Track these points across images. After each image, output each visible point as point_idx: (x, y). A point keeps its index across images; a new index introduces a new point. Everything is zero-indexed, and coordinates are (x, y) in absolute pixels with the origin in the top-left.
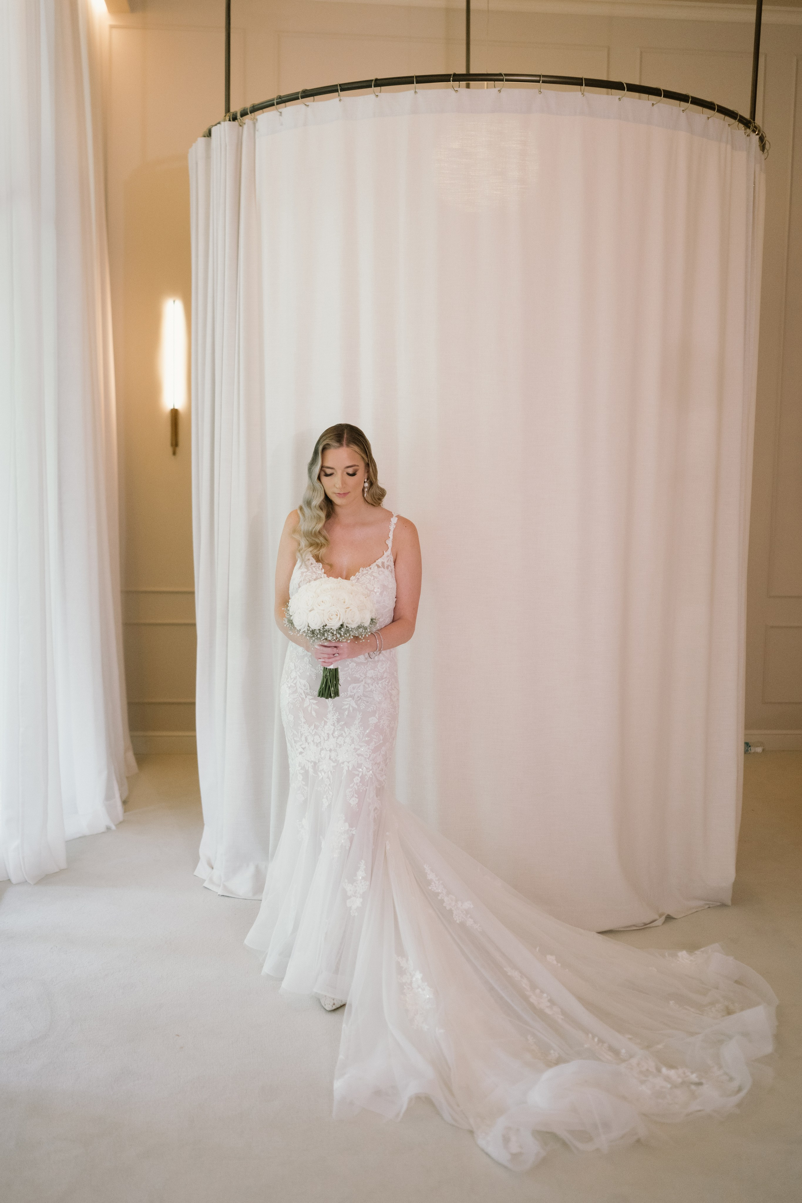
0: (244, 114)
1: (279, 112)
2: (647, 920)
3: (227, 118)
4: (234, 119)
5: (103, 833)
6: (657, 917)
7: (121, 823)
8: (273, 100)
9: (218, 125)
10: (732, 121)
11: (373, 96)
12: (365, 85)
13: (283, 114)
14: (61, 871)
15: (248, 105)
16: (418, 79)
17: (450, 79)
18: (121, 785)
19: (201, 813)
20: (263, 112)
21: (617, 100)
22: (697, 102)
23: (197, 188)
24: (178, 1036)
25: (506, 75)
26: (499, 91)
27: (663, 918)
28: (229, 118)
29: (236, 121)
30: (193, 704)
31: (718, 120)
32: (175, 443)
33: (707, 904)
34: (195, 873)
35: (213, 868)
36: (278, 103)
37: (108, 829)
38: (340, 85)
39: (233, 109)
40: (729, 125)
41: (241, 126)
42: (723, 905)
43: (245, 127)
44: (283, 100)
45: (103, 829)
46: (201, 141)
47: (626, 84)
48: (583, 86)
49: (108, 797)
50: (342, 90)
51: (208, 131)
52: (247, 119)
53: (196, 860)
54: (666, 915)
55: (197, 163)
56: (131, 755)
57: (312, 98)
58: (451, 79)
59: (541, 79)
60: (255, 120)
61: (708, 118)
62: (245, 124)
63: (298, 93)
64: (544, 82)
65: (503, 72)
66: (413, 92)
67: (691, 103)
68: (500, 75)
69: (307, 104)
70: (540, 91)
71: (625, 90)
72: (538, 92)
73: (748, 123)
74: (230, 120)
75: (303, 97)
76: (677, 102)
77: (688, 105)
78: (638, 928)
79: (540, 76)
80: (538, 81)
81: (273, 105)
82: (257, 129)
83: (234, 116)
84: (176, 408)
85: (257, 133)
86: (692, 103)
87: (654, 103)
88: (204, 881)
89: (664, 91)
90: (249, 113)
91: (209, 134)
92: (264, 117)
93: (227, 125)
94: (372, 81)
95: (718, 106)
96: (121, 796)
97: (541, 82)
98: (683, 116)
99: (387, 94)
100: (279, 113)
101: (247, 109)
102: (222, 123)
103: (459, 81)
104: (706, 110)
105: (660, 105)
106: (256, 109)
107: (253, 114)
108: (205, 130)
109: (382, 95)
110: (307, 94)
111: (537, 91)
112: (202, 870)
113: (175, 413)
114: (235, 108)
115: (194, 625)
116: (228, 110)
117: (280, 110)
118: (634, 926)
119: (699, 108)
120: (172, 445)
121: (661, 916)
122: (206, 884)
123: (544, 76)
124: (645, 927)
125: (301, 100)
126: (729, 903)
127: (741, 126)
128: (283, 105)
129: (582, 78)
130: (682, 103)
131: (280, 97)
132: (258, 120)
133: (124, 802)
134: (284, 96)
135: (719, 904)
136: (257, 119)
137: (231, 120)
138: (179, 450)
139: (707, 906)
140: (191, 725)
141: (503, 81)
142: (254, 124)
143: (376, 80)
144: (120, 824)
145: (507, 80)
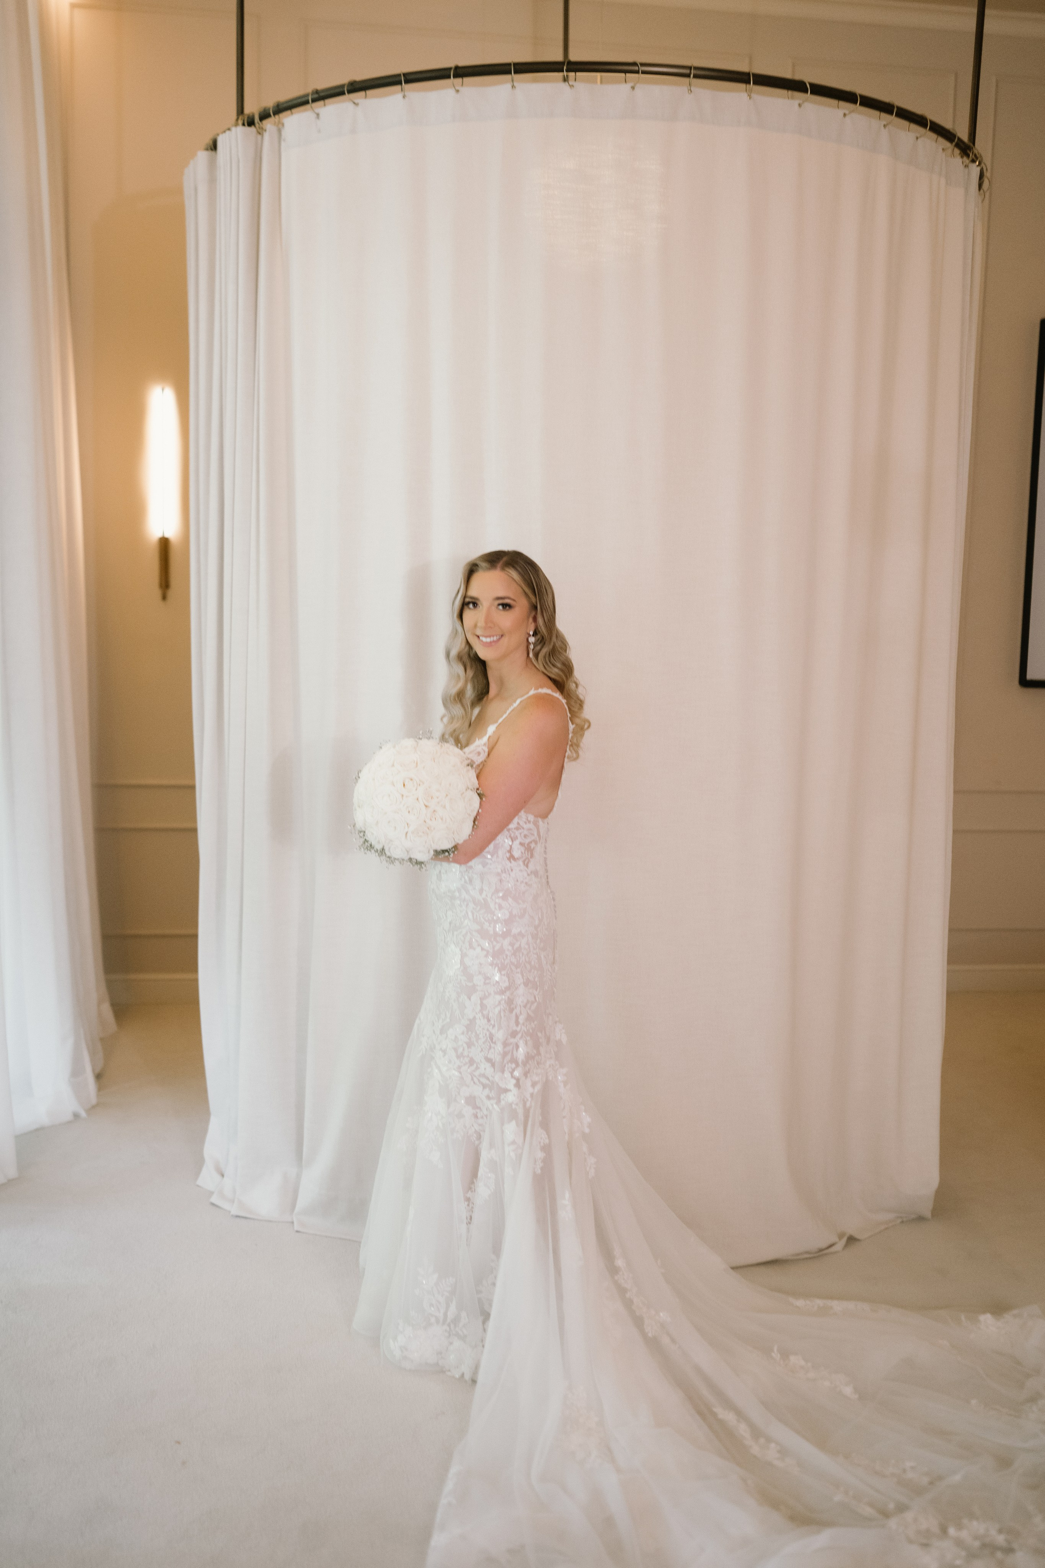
0: (264, 116)
1: (316, 113)
2: (824, 1245)
3: (240, 122)
4: (251, 123)
5: (69, 1122)
6: (835, 1239)
7: (93, 1107)
8: (307, 95)
9: (228, 132)
10: (947, 144)
11: (451, 92)
12: (440, 74)
13: (321, 115)
14: (10, 1182)
15: (270, 103)
16: (517, 67)
17: (563, 68)
18: (93, 1054)
19: (205, 1091)
20: (292, 114)
21: (797, 106)
22: (905, 115)
23: (197, 224)
24: (179, 1443)
25: (643, 65)
26: (633, 88)
27: (845, 1239)
28: (242, 121)
29: (253, 127)
30: (195, 936)
31: (930, 143)
32: (165, 584)
33: (901, 1217)
34: (199, 1182)
35: (223, 1176)
36: (314, 101)
37: (76, 1116)
38: (404, 75)
39: (248, 110)
40: (943, 149)
41: (260, 133)
42: (921, 1219)
43: (266, 136)
44: (323, 96)
45: (70, 1117)
46: (203, 156)
47: (810, 84)
48: (750, 83)
49: (76, 1072)
50: (407, 82)
51: (211, 142)
52: (268, 124)
53: (200, 1162)
54: (847, 1235)
55: (196, 189)
56: (107, 1008)
57: (362, 93)
58: (565, 68)
59: (692, 71)
60: (280, 126)
61: (917, 138)
62: (265, 130)
63: (343, 86)
64: (696, 76)
65: (639, 60)
66: (509, 86)
67: (896, 115)
68: (635, 64)
69: (356, 101)
70: (690, 90)
71: (807, 92)
72: (687, 90)
73: (966, 149)
74: (244, 125)
75: (350, 92)
76: (876, 113)
77: (893, 118)
78: (811, 1256)
79: (690, 68)
80: (688, 76)
81: (307, 102)
82: (283, 137)
83: (250, 120)
84: (167, 535)
85: (283, 144)
86: (898, 115)
87: (847, 112)
88: (212, 1193)
89: (861, 96)
90: (272, 114)
91: (214, 146)
92: (293, 121)
93: (240, 132)
94: (450, 69)
95: (932, 122)
96: (93, 1070)
97: (692, 76)
98: (884, 133)
99: (472, 88)
100: (316, 115)
101: (269, 109)
102: (233, 129)
103: (576, 71)
104: (914, 126)
105: (854, 115)
106: (281, 109)
107: (277, 116)
108: (208, 140)
109: (464, 90)
110: (357, 87)
111: (685, 89)
112: (207, 1179)
113: (164, 543)
114: (250, 108)
115: (194, 830)
116: (241, 110)
117: (317, 111)
118: (807, 1252)
119: (905, 123)
120: (161, 586)
121: (841, 1236)
122: (214, 1199)
123: (696, 68)
124: (821, 1253)
125: (347, 96)
126: (928, 1214)
127: (957, 151)
128: (321, 103)
129: (749, 74)
130: (883, 115)
131: (317, 92)
132: (286, 125)
133: (98, 1077)
134: (323, 91)
135: (913, 1216)
136: (283, 125)
137: (246, 124)
138: (172, 593)
139: (900, 1220)
140: (192, 965)
141: (637, 72)
142: (279, 131)
143: (457, 68)
144: (92, 1110)
145: (644, 72)
